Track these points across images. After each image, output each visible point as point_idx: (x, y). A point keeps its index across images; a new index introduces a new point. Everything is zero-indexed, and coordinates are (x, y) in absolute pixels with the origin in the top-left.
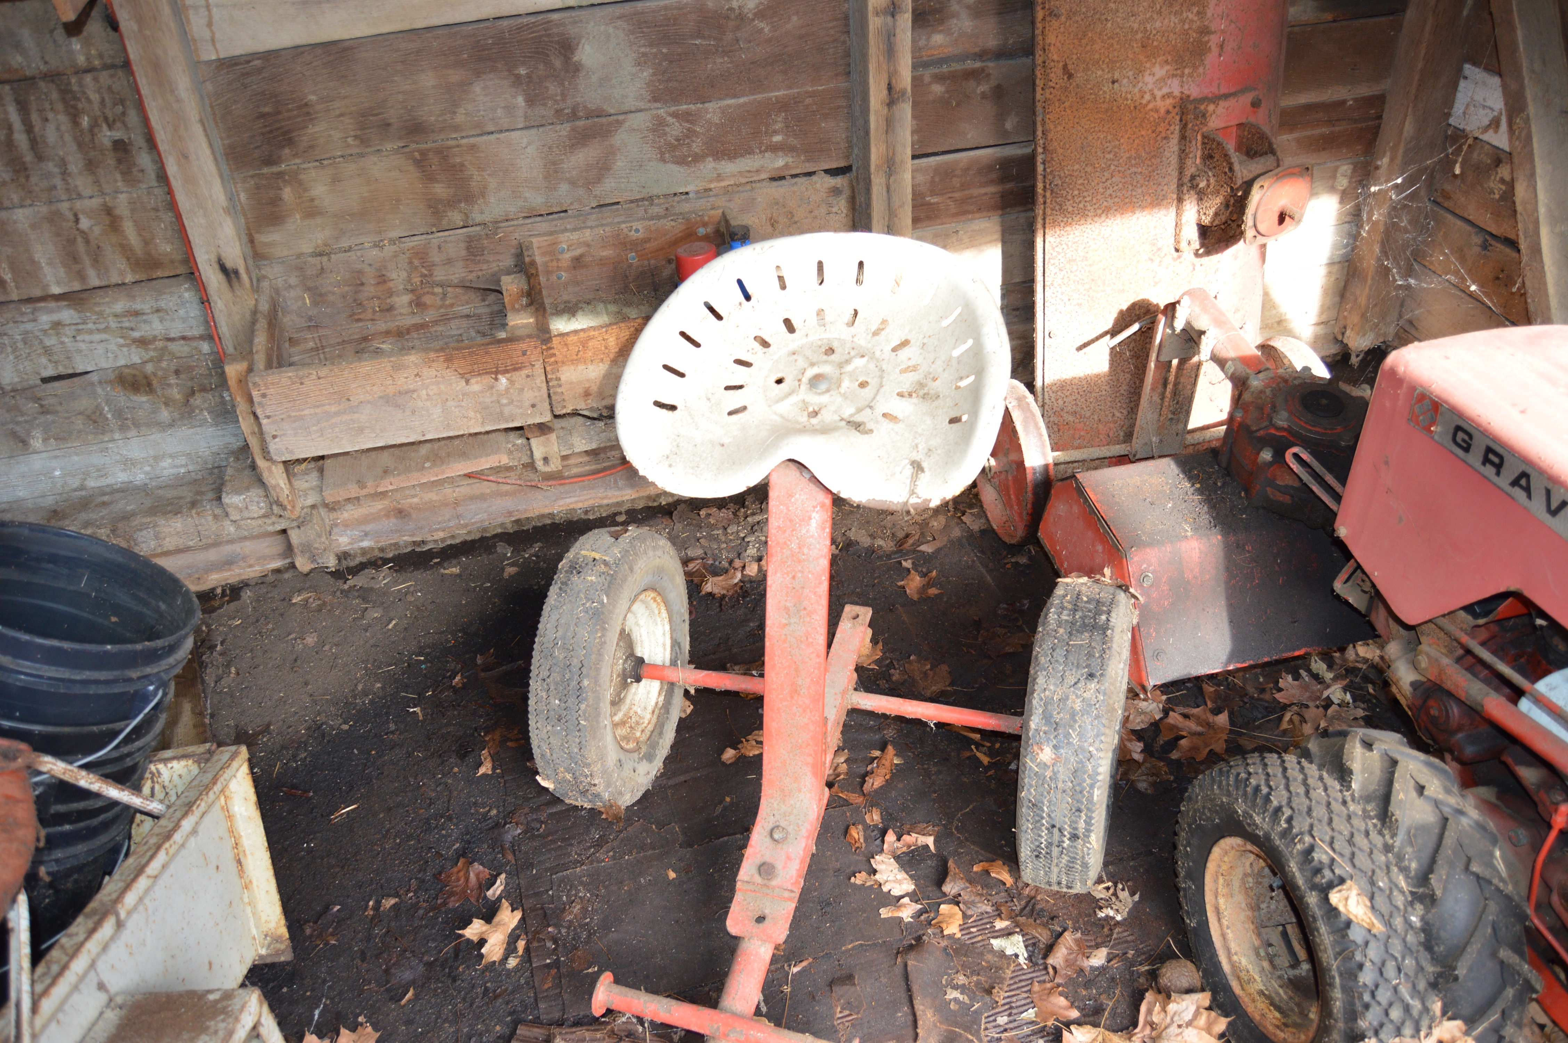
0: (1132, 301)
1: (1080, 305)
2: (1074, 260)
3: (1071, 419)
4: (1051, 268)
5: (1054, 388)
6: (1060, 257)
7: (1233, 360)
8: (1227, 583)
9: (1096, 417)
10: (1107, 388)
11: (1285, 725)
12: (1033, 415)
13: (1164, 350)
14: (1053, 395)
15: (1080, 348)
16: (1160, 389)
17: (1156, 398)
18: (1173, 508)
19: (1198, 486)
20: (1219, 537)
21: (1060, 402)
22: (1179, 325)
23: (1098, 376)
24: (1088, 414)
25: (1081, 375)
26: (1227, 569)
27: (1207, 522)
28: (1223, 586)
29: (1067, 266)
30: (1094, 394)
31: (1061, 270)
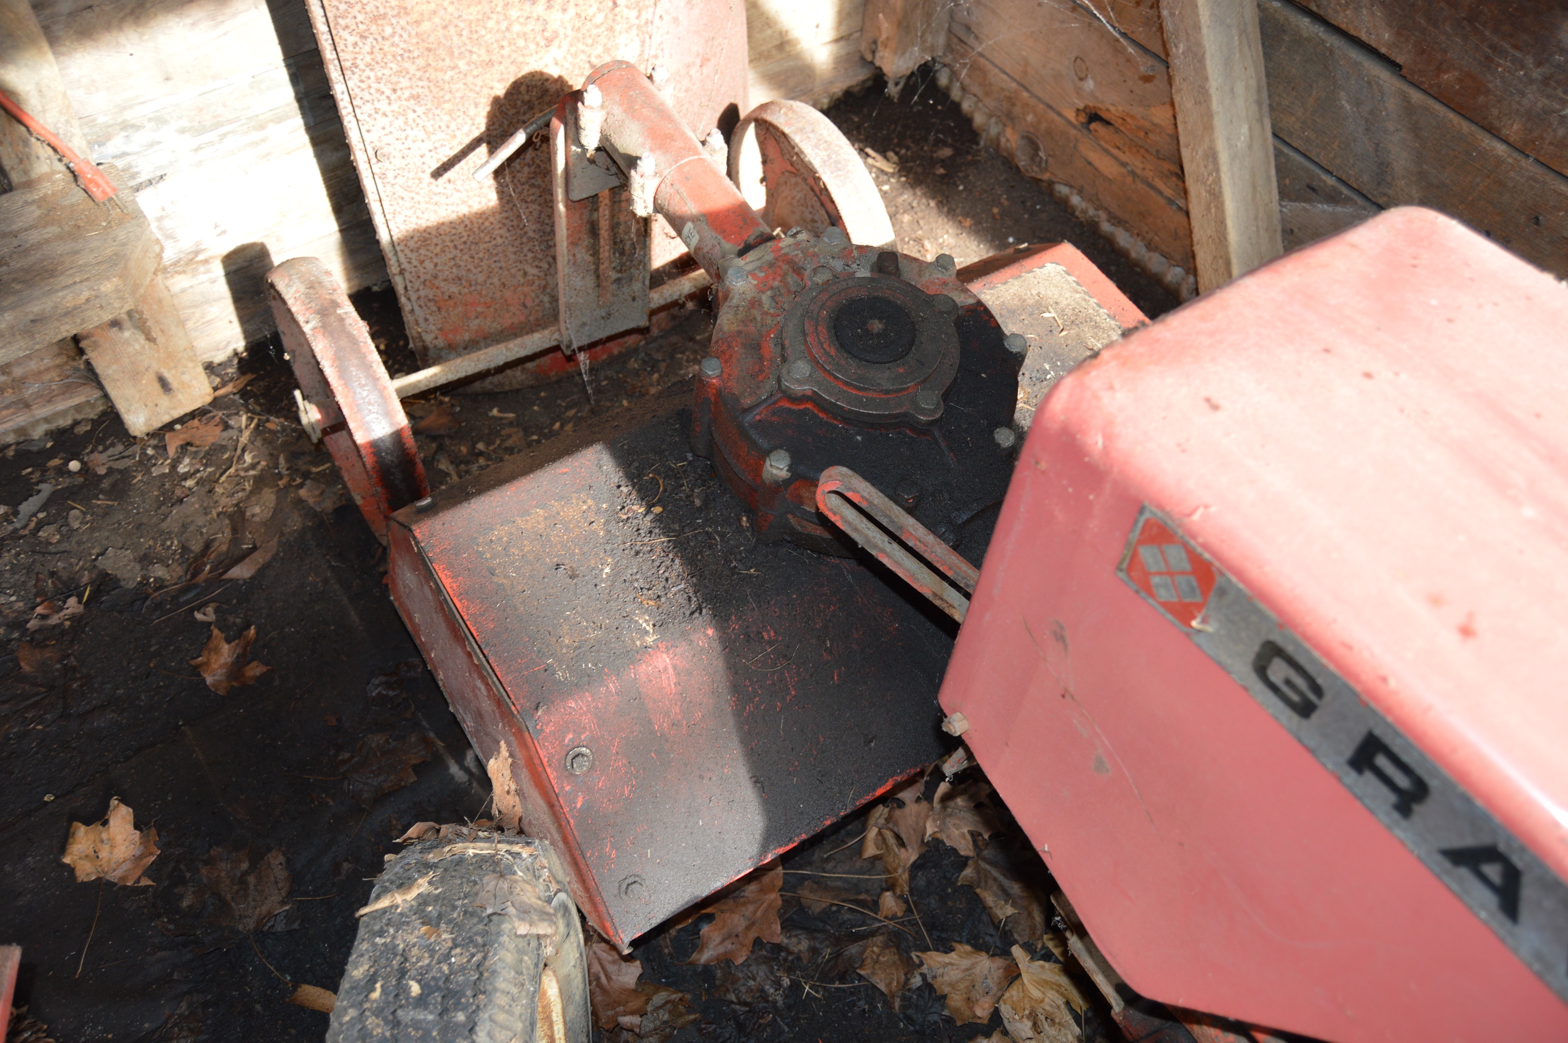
0: (512, 80)
1: (416, 97)
2: (384, 16)
3: (454, 289)
4: (345, 34)
5: (411, 244)
6: (354, 11)
7: (694, 219)
8: (738, 714)
9: (495, 280)
10: (503, 232)
11: (871, 850)
12: (354, 341)
13: (575, 183)
14: (413, 256)
15: (438, 173)
16: (587, 241)
17: (584, 256)
18: (616, 574)
19: (658, 510)
20: (710, 632)
21: (429, 265)
22: (591, 140)
23: (481, 215)
24: (481, 278)
25: (453, 217)
26: (736, 689)
27: (681, 599)
28: (731, 722)
29: (374, 28)
30: (482, 246)
31: (362, 37)
